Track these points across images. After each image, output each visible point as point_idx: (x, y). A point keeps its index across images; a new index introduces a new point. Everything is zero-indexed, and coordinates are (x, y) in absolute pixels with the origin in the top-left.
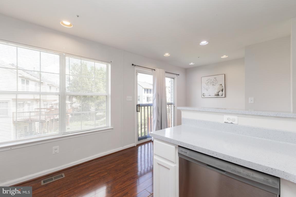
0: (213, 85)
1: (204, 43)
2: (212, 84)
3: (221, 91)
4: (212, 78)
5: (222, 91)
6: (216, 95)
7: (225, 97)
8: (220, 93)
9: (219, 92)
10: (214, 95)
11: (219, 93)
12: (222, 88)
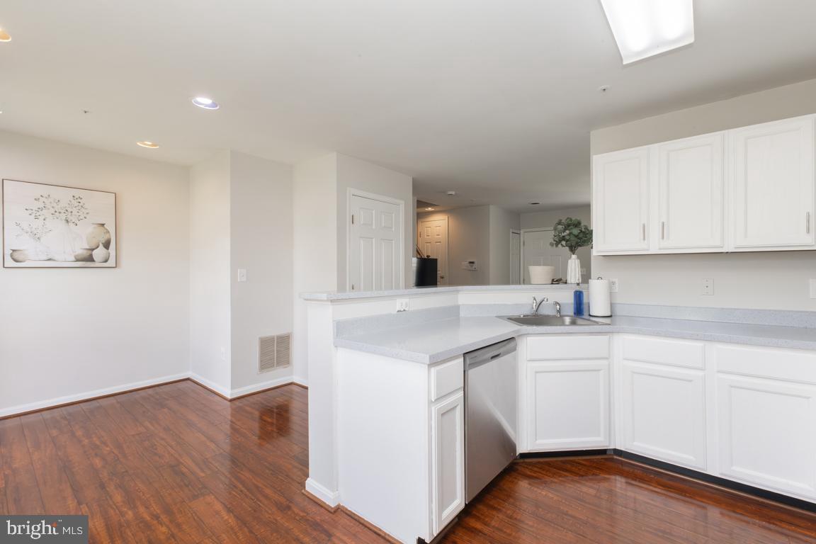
0: (67, 221)
1: (204, 101)
2: (63, 216)
3: (101, 246)
4: (64, 196)
5: (107, 245)
6: (79, 258)
7: (116, 267)
8: (99, 254)
9: (93, 250)
10: (74, 259)
11: (95, 251)
12: (106, 237)
